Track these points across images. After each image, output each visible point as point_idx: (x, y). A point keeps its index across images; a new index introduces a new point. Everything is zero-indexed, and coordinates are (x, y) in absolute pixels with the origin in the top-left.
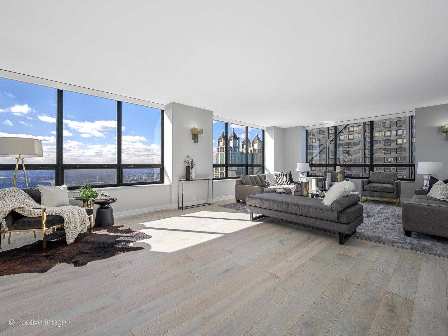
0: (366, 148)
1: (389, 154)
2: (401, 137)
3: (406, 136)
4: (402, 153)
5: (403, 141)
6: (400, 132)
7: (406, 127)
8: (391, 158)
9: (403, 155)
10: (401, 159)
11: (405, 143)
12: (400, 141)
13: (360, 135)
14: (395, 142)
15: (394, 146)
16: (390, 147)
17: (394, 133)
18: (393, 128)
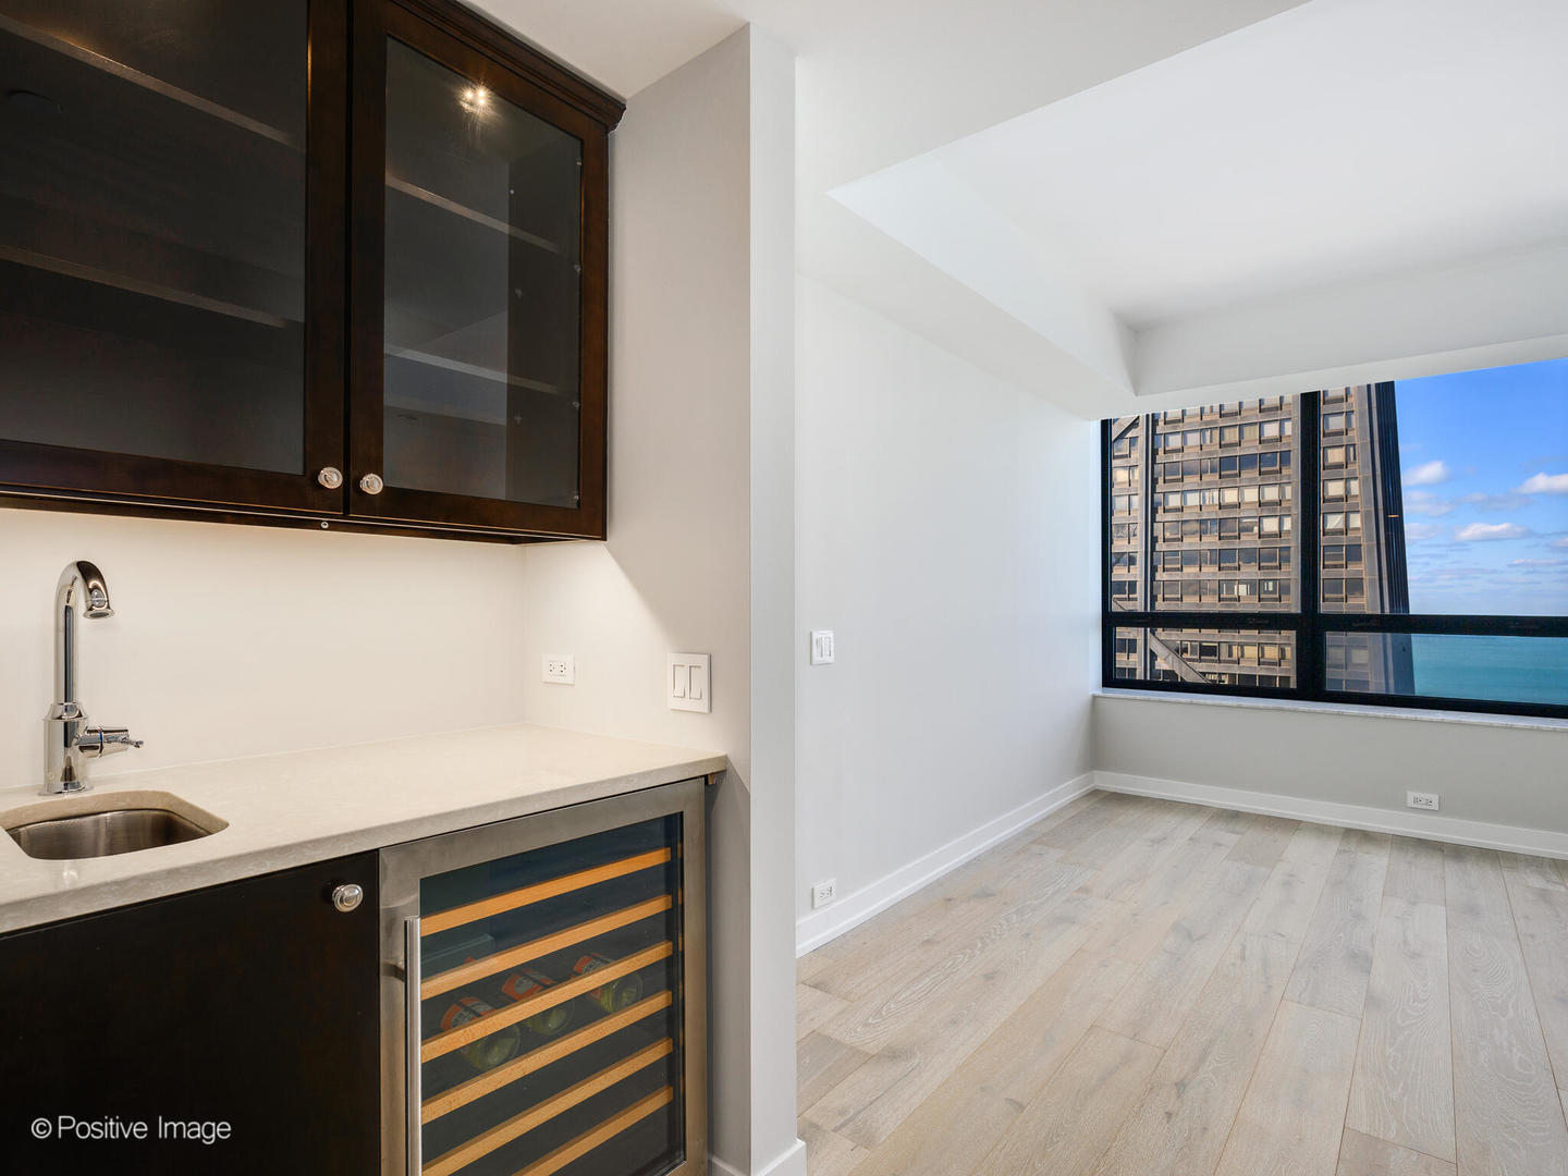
0: (1158, 548)
1: (1235, 568)
2: (1275, 510)
3: (1289, 508)
4: (1276, 567)
5: (1281, 524)
6: (1271, 494)
7: (1289, 476)
8: (1240, 582)
9: (1279, 575)
10: (1274, 586)
11: (1288, 532)
12: (1270, 525)
13: (1135, 499)
14: (1256, 529)
15: (1249, 541)
16: (1236, 545)
17: (1251, 495)
18: (1250, 479)
